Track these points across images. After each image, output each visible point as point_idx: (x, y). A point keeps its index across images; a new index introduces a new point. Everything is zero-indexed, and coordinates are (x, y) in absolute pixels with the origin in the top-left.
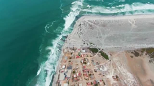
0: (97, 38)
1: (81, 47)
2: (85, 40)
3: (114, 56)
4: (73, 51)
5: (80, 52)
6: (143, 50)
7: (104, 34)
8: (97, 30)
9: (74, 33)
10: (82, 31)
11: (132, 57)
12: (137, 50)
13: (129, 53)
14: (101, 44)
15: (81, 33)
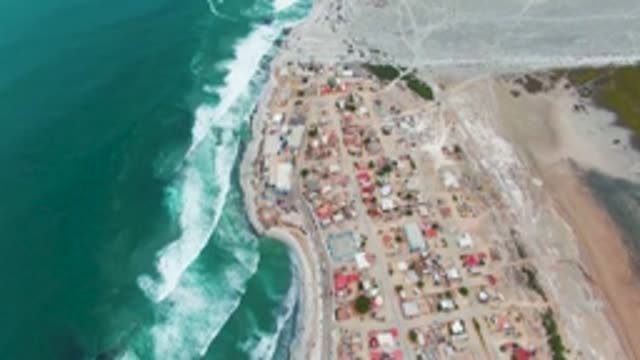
0: (398, 34)
1: (338, 60)
2: (354, 40)
3: (452, 90)
4: (311, 74)
5: (337, 75)
6: (557, 74)
7: (422, 22)
9: (316, 18)
10: (342, 12)
11: (516, 94)
12: (538, 73)
13: (507, 81)
14: (410, 55)
15: (340, 17)
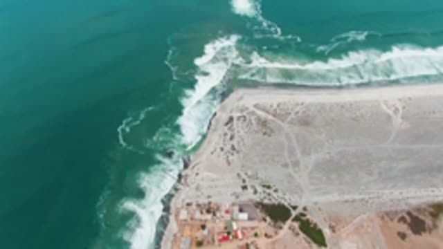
0: (286, 166)
1: (233, 199)
2: (246, 174)
3: (344, 232)
4: (209, 217)
5: (233, 219)
7: (306, 152)
8: (283, 139)
9: (211, 149)
10: (235, 142)
11: (403, 236)
12: (419, 210)
13: (392, 220)
14: (298, 190)
15: (233, 148)
